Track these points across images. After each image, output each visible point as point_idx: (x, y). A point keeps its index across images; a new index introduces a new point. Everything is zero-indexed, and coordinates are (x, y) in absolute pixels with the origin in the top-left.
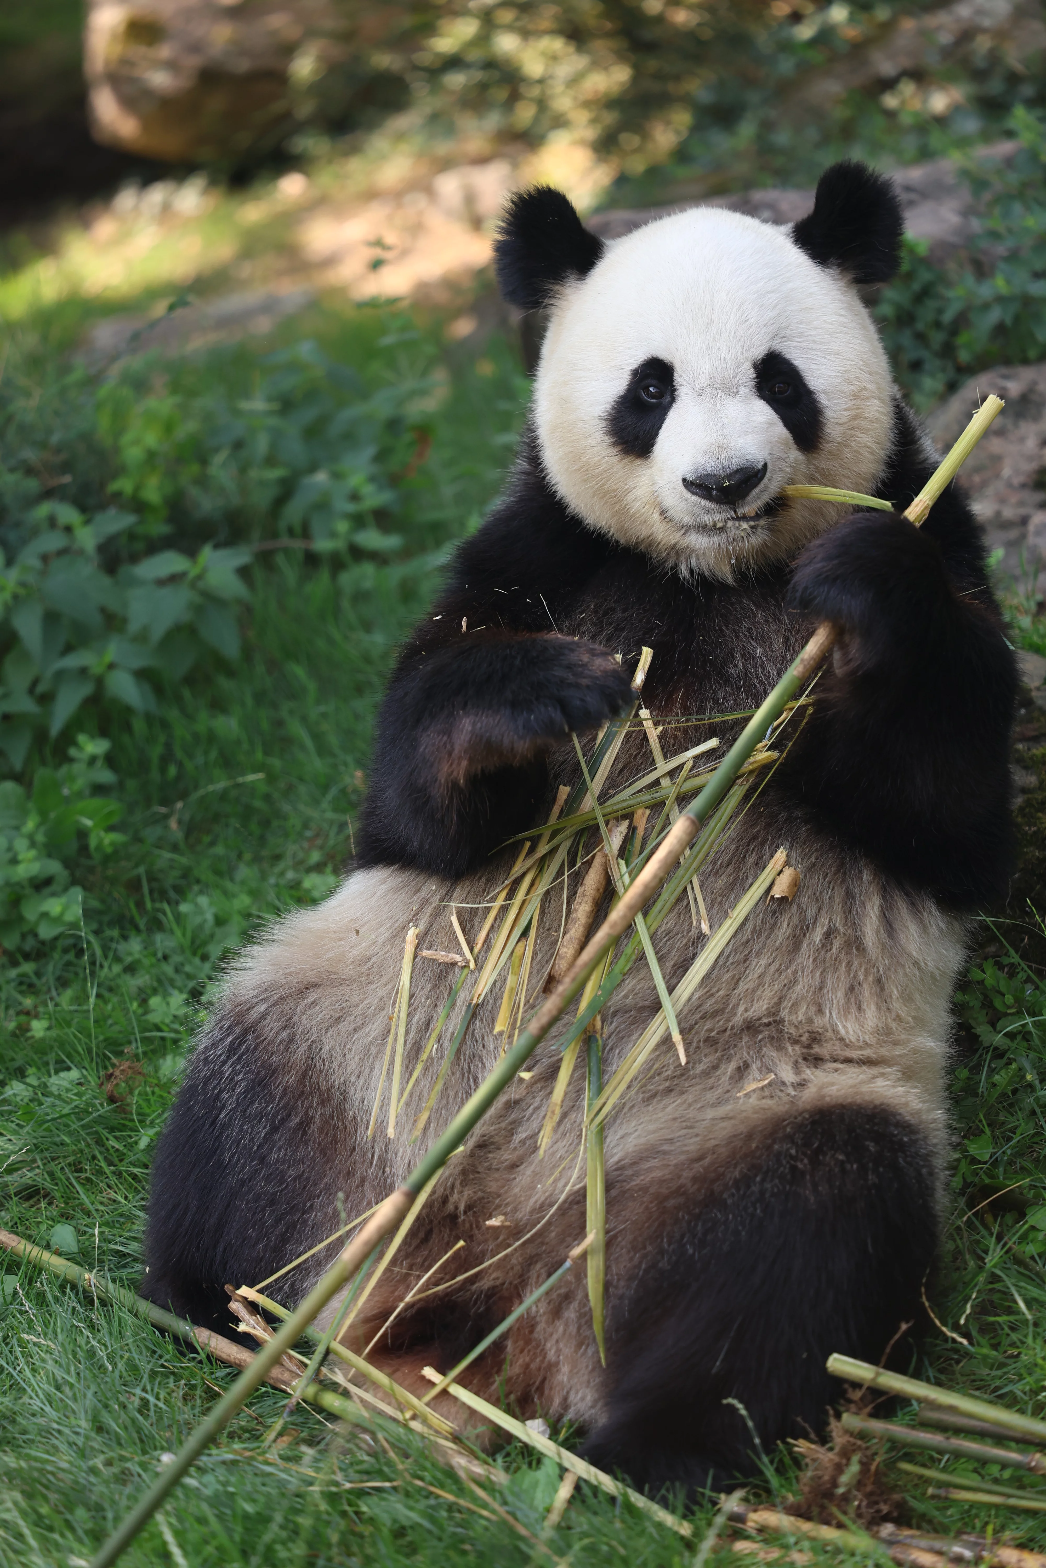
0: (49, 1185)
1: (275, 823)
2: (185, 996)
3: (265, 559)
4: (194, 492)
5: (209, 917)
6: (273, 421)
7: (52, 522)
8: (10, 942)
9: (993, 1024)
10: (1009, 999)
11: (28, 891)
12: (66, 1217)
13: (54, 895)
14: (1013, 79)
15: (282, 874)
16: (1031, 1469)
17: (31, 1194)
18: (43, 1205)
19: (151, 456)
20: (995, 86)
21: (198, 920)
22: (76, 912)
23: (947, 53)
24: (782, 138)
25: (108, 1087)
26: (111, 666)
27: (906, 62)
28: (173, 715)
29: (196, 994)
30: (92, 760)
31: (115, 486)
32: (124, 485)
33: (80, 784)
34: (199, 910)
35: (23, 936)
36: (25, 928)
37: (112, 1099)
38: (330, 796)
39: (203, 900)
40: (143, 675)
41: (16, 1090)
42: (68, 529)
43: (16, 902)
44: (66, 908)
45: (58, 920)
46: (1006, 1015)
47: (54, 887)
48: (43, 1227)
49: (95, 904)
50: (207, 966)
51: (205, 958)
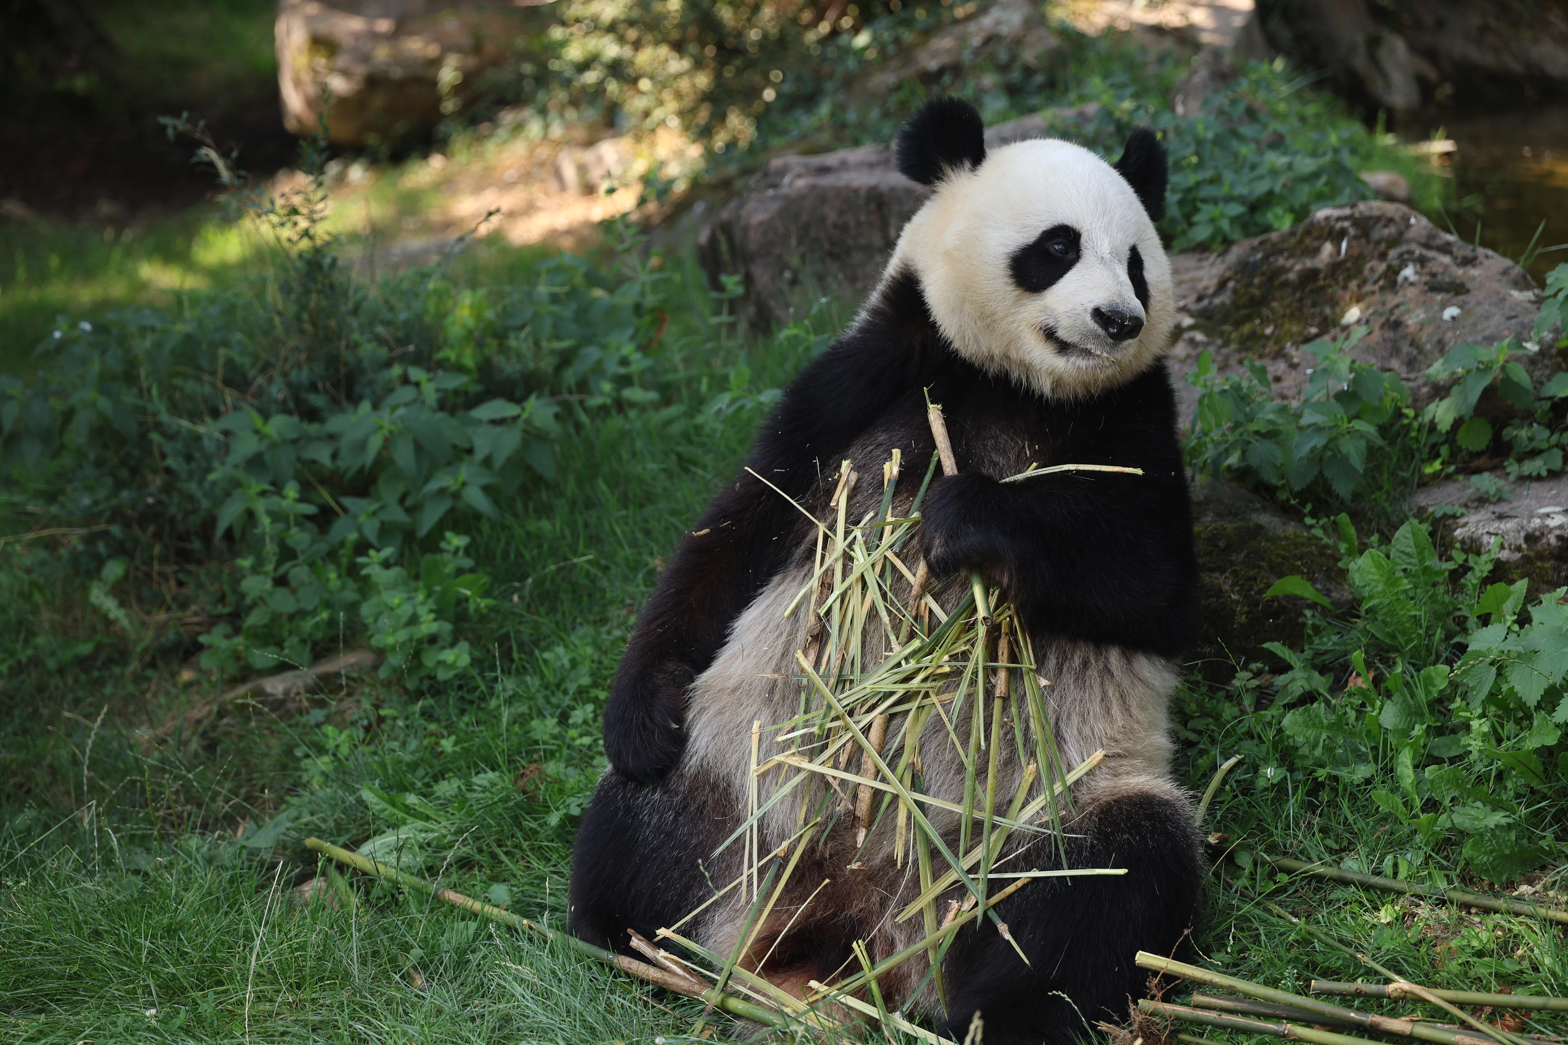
0: (478, 857)
1: (598, 596)
2: (555, 720)
3: (567, 406)
4: (499, 360)
5: (566, 662)
6: (555, 308)
7: (405, 380)
8: (411, 684)
9: (1185, 725)
10: (1193, 706)
11: (426, 646)
12: (495, 879)
13: (443, 648)
14: (1028, 71)
15: (609, 633)
16: (1284, 1036)
17: (465, 864)
18: (476, 871)
19: (470, 334)
20: (1015, 75)
21: (558, 664)
22: (464, 660)
23: (977, 52)
24: (852, 116)
25: (521, 783)
26: (464, 484)
27: (945, 59)
28: (509, 520)
29: (563, 719)
30: (456, 551)
31: (440, 355)
32: (451, 354)
33: (449, 569)
34: (558, 657)
35: (421, 680)
36: (422, 673)
37: (524, 792)
38: (640, 575)
39: (560, 650)
40: (487, 489)
41: (447, 788)
42: (417, 384)
43: (417, 655)
44: (457, 657)
45: (453, 666)
46: (1193, 717)
47: (440, 643)
48: (478, 888)
49: (477, 654)
50: (567, 698)
51: (565, 692)
